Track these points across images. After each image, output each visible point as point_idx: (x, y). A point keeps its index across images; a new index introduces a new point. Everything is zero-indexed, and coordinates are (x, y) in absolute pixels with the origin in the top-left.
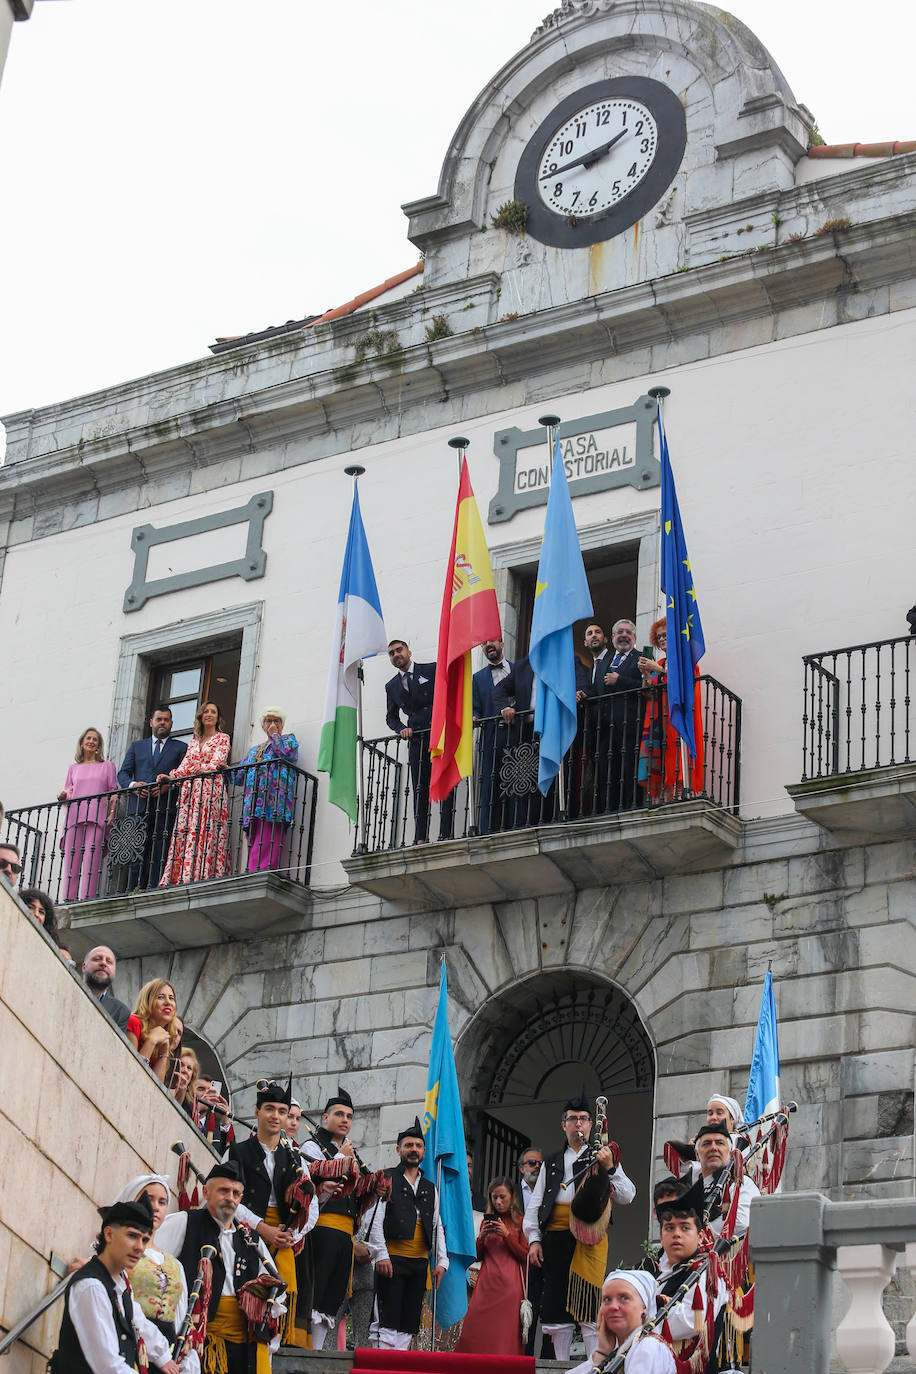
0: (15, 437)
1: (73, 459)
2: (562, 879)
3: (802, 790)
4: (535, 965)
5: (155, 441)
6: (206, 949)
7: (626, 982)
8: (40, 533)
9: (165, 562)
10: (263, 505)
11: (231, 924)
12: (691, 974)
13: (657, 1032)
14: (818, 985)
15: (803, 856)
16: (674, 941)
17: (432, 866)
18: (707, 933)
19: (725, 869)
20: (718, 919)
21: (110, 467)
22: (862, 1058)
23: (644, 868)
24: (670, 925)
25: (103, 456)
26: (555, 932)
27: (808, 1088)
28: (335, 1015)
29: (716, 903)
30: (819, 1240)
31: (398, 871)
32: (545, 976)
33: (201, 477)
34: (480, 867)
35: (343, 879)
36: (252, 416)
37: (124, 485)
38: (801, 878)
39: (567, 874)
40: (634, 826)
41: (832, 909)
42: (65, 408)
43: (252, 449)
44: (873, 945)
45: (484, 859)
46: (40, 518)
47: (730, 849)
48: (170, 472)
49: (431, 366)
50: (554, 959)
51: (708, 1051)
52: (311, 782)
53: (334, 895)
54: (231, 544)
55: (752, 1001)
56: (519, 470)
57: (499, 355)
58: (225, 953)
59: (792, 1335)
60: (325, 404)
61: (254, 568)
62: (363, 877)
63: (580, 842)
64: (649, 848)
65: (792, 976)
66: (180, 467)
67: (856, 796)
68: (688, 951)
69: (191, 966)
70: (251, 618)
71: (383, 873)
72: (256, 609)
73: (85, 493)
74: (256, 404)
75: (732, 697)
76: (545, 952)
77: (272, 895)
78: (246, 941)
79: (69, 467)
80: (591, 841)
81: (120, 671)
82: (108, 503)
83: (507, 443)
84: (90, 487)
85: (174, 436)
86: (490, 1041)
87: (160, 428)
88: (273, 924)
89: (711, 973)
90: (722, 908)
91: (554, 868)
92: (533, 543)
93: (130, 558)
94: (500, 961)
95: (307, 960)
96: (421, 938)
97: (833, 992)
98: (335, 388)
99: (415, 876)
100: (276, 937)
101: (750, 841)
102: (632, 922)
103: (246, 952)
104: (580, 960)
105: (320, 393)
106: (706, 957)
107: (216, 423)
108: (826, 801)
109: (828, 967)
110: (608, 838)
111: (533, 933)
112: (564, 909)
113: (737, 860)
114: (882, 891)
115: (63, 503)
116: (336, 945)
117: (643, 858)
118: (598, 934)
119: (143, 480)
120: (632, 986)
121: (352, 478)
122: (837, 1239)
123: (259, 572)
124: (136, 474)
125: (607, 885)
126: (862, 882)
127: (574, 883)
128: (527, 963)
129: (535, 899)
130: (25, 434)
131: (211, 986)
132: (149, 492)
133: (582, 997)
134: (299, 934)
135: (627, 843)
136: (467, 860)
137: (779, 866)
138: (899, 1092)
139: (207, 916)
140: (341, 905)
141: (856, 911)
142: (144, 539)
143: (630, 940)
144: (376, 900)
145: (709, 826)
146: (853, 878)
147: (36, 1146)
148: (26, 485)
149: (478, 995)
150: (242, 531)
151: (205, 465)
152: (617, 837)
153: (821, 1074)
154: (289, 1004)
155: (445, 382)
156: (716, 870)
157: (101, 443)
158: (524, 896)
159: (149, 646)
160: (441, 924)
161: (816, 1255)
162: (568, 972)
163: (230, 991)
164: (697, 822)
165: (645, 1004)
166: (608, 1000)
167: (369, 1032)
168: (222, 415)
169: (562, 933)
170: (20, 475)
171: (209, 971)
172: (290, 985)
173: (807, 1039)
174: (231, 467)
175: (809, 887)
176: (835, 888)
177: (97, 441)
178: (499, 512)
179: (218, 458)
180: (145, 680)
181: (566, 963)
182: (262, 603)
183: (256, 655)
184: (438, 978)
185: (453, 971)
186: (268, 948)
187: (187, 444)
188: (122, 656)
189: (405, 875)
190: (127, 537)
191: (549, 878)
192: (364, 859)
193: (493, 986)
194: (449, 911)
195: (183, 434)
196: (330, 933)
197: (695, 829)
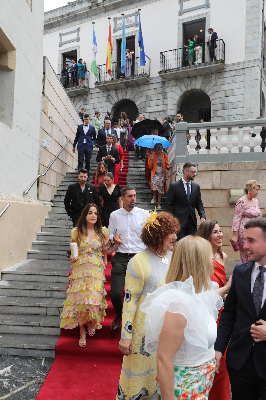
1: (49, 21)
2: (125, 86)
3: (160, 72)
5: (61, 19)
6: (75, 97)
7: (134, 101)
9: (65, 39)
10: (79, 29)
11: (78, 93)
12: (143, 99)
13: (139, 107)
14: (161, 101)
15: (159, 82)
16: (141, 95)
17: (107, 84)
18: (146, 93)
19: (148, 84)
20: (147, 91)
21: (55, 23)
22: (167, 111)
23: (136, 84)
24: (140, 92)
25: (53, 21)
26: (124, 93)
27: (160, 115)
28: (94, 106)
29: (147, 89)
30: (186, 129)
31: (102, 85)
32: (123, 100)
33: (69, 25)
34: (114, 84)
35: (94, 86)
36: (76, 14)
37: (57, 26)
38: (159, 85)
39: (126, 85)
40: (136, 78)
41: (163, 90)
43: (76, 20)
44: (169, 95)
45: (114, 83)
47: (149, 81)
49: (103, 6)
50: (124, 97)
51: (146, 110)
52: (88, 72)
53: (93, 89)
54: (74, 36)
55: (153, 103)
56: (117, 24)
57: (114, 4)
58: (77, 97)
59: (183, 143)
60: (87, 13)
61: (78, 40)
62: (97, 86)
63: (128, 80)
64: (138, 81)
65: (158, 99)
66: (65, 23)
67: (168, 73)
68: (143, 96)
70: (78, 47)
71: (100, 85)
73: (51, 27)
74: (77, 12)
75: (149, 59)
76: (123, 97)
77: (84, 89)
78: (81, 96)
79: (48, 23)
80: (130, 80)
81: (59, 56)
82: (55, 29)
83: (115, 19)
84: (51, 26)
85: (64, 18)
86: (115, 109)
87: (62, 16)
88: (84, 93)
89: (146, 99)
90: (148, 90)
91: (124, 84)
92: (120, 35)
93: (59, 38)
94: (117, 98)
95: (89, 98)
96: (105, 95)
97: (163, 102)
98: (89, 10)
100: (85, 95)
101: (152, 80)
102: (135, 92)
103: (80, 97)
104: (128, 97)
105: (87, 11)
106: (146, 97)
107: (71, 16)
108: (163, 74)
109: (163, 98)
110: (132, 80)
111: (121, 94)
112: (125, 91)
113: (150, 83)
114: (171, 87)
116: (93, 96)
117: (137, 83)
118: (130, 94)
119: (60, 25)
120: (135, 101)
121: (93, 24)
122: (189, 129)
123: (79, 40)
124: (58, 24)
125: (131, 87)
126: (167, 86)
127: (127, 86)
128: (120, 98)
129: (121, 89)
131: (76, 102)
132: (61, 27)
133: (128, 103)
134: (88, 94)
135: (135, 80)
136: (112, 83)
137: (156, 84)
138: (173, 115)
139: (75, 92)
141: (167, 90)
142: (61, 35)
143: (135, 95)
144: (99, 89)
145: (146, 78)
146: (166, 85)
149: (114, 103)
150: (76, 33)
151: (69, 23)
152: (133, 79)
153: (162, 113)
154: (87, 104)
155: (105, 9)
156: (147, 84)
158: (120, 88)
159: (63, 52)
160: (108, 93)
161: (186, 131)
163: (78, 103)
164: (145, 77)
165: (137, 104)
166: (132, 103)
167: (99, 108)
168: (72, 14)
171: (75, 100)
172: (87, 102)
173: (160, 108)
174: (73, 23)
175: (160, 87)
176: (164, 87)
177: (52, 19)
178: (114, 31)
179: (71, 22)
180: (63, 57)
181: (126, 98)
182: (80, 45)
183: (79, 53)
184: (108, 100)
185: (110, 99)
186: (84, 96)
187: (66, 19)
188: (59, 54)
189: (103, 86)
190: (58, 35)
191: (123, 86)
192: (97, 83)
193: (116, 101)
194: (109, 91)
195: (66, 17)
196: (92, 94)
197: (144, 78)
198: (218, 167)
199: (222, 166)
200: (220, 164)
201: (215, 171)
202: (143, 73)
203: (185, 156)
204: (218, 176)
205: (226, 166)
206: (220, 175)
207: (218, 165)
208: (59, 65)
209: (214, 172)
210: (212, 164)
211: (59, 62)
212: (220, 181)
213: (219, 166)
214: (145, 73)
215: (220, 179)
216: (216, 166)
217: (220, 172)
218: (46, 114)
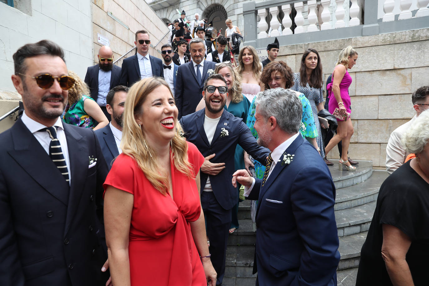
4: (211, 3)
6: (168, 7)
7: (223, 4)
11: (170, 3)
12: (231, 2)
13: (227, 10)
30: (254, 9)
32: (212, 5)
50: (213, 2)
51: (234, 12)
58: (170, 7)
59: (251, 26)
69: (166, 10)
78: (173, 5)
86: (206, 15)
88: (176, 2)
89: (234, 1)
94: (206, 3)
95: (181, 7)
96: (195, 1)
100: (177, 4)
103: (173, 7)
104: (217, 1)
120: (224, 4)
122: (258, 8)
131: (169, 12)
133: (217, 7)
134: (180, 3)
147: (135, 19)
149: (204, 9)
162: (215, 4)
163: (172, 12)
165: (225, 7)
166: (221, 7)
167: (190, 15)
171: (169, 10)
181: (215, 2)
184: (198, 7)
185: (200, 6)
186: (176, 6)
193: (205, 7)
198: (293, 50)
199: (297, 48)
200: (295, 47)
201: (289, 55)
203: (255, 41)
204: (293, 61)
205: (301, 49)
206: (295, 60)
207: (292, 47)
209: (288, 57)
210: (286, 47)
212: (295, 67)
213: (294, 48)
215: (295, 64)
216: (290, 49)
217: (294, 56)
218: (99, 7)
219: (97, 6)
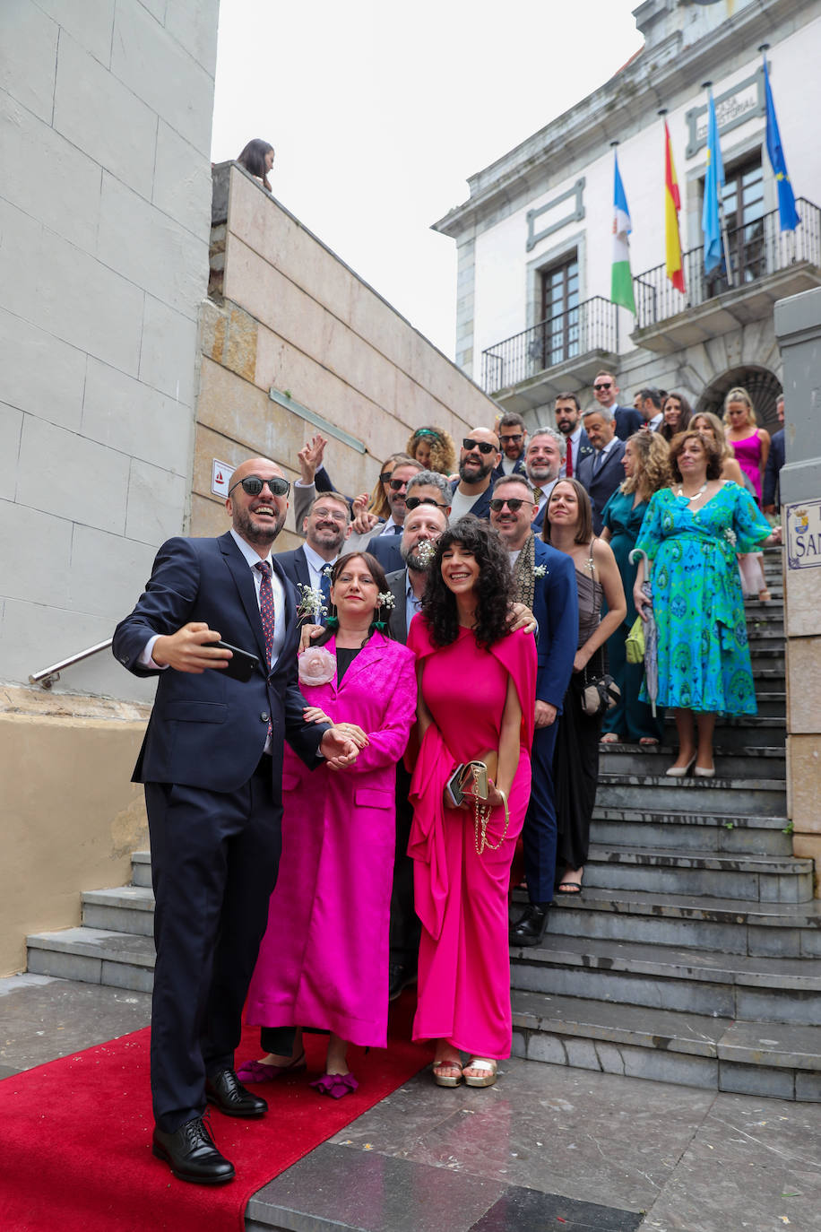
0: (473, 187)
1: (496, 187)
2: (735, 322)
4: (727, 367)
5: (529, 168)
7: (772, 367)
8: (488, 227)
9: (542, 224)
10: (581, 184)
17: (671, 327)
21: (512, 187)
25: (508, 183)
26: (735, 348)
31: (655, 334)
32: (732, 371)
33: (553, 180)
34: (693, 324)
35: (633, 345)
36: (571, 142)
37: (520, 194)
39: (737, 318)
40: (767, 283)
42: (492, 167)
43: (573, 159)
45: (694, 318)
46: (487, 220)
48: (539, 183)
49: (651, 89)
50: (735, 362)
53: (631, 355)
54: (569, 207)
56: (698, 128)
57: (684, 71)
60: (603, 126)
61: (580, 215)
62: (640, 340)
63: (741, 298)
66: (544, 177)
70: (581, 238)
71: (648, 336)
72: (582, 234)
73: (504, 203)
74: (572, 135)
76: (731, 359)
77: (600, 359)
79: (495, 192)
80: (747, 296)
81: (528, 279)
82: (514, 205)
83: (692, 116)
84: (505, 200)
85: (537, 162)
87: (531, 161)
91: (730, 316)
93: (527, 227)
94: (709, 369)
96: (672, 366)
98: (607, 115)
99: (663, 335)
102: (771, 336)
104: (749, 359)
105: (600, 120)
107: (555, 151)
110: (754, 293)
111: (723, 353)
112: (738, 338)
115: (496, 210)
118: (756, 345)
119: (528, 190)
120: (776, 367)
121: (614, 148)
123: (582, 216)
124: (524, 187)
125: (758, 320)
127: (742, 322)
128: (723, 367)
129: (723, 335)
130: (476, 185)
132: (531, 194)
133: (752, 380)
136: (689, 321)
140: (635, 358)
142: (531, 216)
144: (648, 353)
145: (808, 274)
148: (479, 206)
149: (700, 387)
150: (573, 199)
151: (553, 174)
155: (658, 95)
157: (507, 177)
158: (718, 335)
159: (538, 264)
160: (680, 357)
162: (743, 367)
164: (800, 273)
165: (781, 375)
166: (765, 378)
168: (557, 146)
169: (738, 348)
170: (475, 201)
174: (565, 171)
177: (505, 177)
178: (690, 152)
179: (560, 168)
180: (539, 280)
181: (741, 362)
182: (585, 230)
183: (585, 255)
184: (681, 382)
185: (688, 378)
187: (544, 165)
188: (528, 271)
189: (659, 335)
190: (524, 217)
191: (728, 322)
192: (639, 333)
193: (707, 381)
194: (683, 350)
195: (541, 160)
196: (630, 373)
197: (799, 277)
202: (794, 258)
208: (528, 305)
211: (528, 296)
214: (799, 258)
218: (233, 372)
219: (225, 367)
